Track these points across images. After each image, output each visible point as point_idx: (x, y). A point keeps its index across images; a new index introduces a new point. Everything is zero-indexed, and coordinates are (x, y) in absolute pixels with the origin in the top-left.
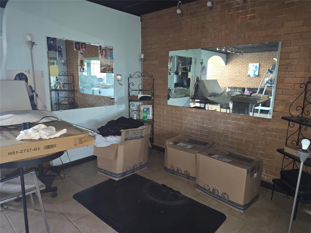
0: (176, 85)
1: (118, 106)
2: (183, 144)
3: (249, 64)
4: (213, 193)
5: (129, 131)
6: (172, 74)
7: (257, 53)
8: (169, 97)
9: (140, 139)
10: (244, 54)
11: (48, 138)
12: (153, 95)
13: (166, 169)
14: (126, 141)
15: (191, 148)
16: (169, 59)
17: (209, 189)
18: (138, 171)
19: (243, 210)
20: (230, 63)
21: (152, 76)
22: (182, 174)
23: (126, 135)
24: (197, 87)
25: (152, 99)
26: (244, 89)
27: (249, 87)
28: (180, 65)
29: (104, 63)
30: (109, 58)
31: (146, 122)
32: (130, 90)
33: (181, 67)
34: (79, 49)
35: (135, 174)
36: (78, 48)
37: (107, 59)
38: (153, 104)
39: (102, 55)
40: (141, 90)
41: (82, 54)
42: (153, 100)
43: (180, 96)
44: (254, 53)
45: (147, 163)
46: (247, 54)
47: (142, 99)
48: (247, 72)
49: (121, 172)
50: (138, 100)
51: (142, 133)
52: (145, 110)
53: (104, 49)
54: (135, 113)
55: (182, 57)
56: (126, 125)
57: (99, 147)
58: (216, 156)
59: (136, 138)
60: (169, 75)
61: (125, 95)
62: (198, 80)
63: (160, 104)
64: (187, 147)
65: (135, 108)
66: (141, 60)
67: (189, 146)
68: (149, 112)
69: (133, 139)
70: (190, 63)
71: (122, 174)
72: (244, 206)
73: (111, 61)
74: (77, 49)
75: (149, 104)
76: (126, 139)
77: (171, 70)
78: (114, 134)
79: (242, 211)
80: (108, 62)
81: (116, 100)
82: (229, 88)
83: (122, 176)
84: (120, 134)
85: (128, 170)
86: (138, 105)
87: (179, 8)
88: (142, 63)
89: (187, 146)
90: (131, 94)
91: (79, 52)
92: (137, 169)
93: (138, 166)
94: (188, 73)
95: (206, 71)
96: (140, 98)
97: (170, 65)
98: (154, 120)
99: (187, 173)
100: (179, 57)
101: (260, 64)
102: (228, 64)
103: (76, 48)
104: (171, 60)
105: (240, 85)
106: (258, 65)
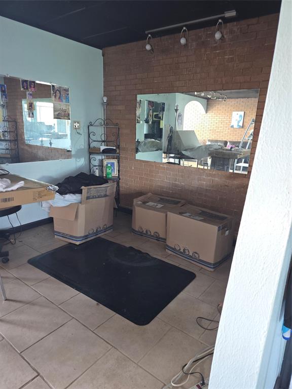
0: (147, 136)
1: (76, 160)
2: (153, 204)
3: (233, 112)
4: (183, 254)
5: (91, 188)
6: (141, 122)
7: (242, 100)
8: (137, 151)
9: (104, 198)
10: (228, 100)
11: (4, 190)
12: (118, 147)
13: (134, 231)
14: (88, 200)
15: (162, 207)
16: (138, 104)
17: (180, 249)
18: (103, 234)
19: (214, 268)
20: (211, 110)
21: (117, 124)
22: (152, 236)
23: (88, 192)
24: (170, 139)
25: (118, 151)
26: (226, 143)
27: (231, 140)
28: (151, 111)
29: (58, 107)
30: (64, 101)
31: (110, 179)
32: (91, 141)
33: (152, 114)
34: (27, 89)
35: (99, 237)
36: (25, 87)
37: (62, 101)
38: (119, 158)
39: (55, 97)
40: (104, 141)
41: (31, 95)
42: (119, 153)
43: (151, 149)
44: (239, 99)
45: (112, 226)
46: (231, 100)
47: (105, 151)
48: (230, 122)
49: (83, 235)
50: (100, 153)
51: (106, 191)
52: (109, 165)
53: (58, 90)
54: (97, 169)
55: (153, 102)
56: (87, 182)
57: (56, 207)
58: (188, 214)
59: (99, 197)
60: (137, 124)
61: (84, 146)
62: (171, 131)
63: (126, 159)
64: (157, 207)
65: (96, 163)
66: (103, 104)
67: (160, 206)
68: (114, 168)
69: (96, 198)
70: (163, 110)
71: (84, 237)
72: (214, 265)
73: (66, 105)
74: (24, 89)
75: (114, 158)
76: (88, 198)
77: (139, 118)
78: (74, 193)
79: (212, 270)
80: (63, 105)
81: (73, 153)
82: (209, 140)
83: (83, 240)
84: (80, 192)
85: (91, 232)
86: (99, 160)
87: (149, 43)
88: (104, 108)
89: (157, 205)
90: (92, 146)
91: (27, 93)
92: (101, 231)
93: (101, 229)
94: (160, 121)
95: (182, 120)
96: (103, 151)
97: (138, 112)
98: (120, 177)
99: (157, 234)
100: (149, 101)
101: (244, 113)
102: (209, 112)
103: (23, 87)
104: (139, 105)
105: (222, 138)
106: (242, 113)
